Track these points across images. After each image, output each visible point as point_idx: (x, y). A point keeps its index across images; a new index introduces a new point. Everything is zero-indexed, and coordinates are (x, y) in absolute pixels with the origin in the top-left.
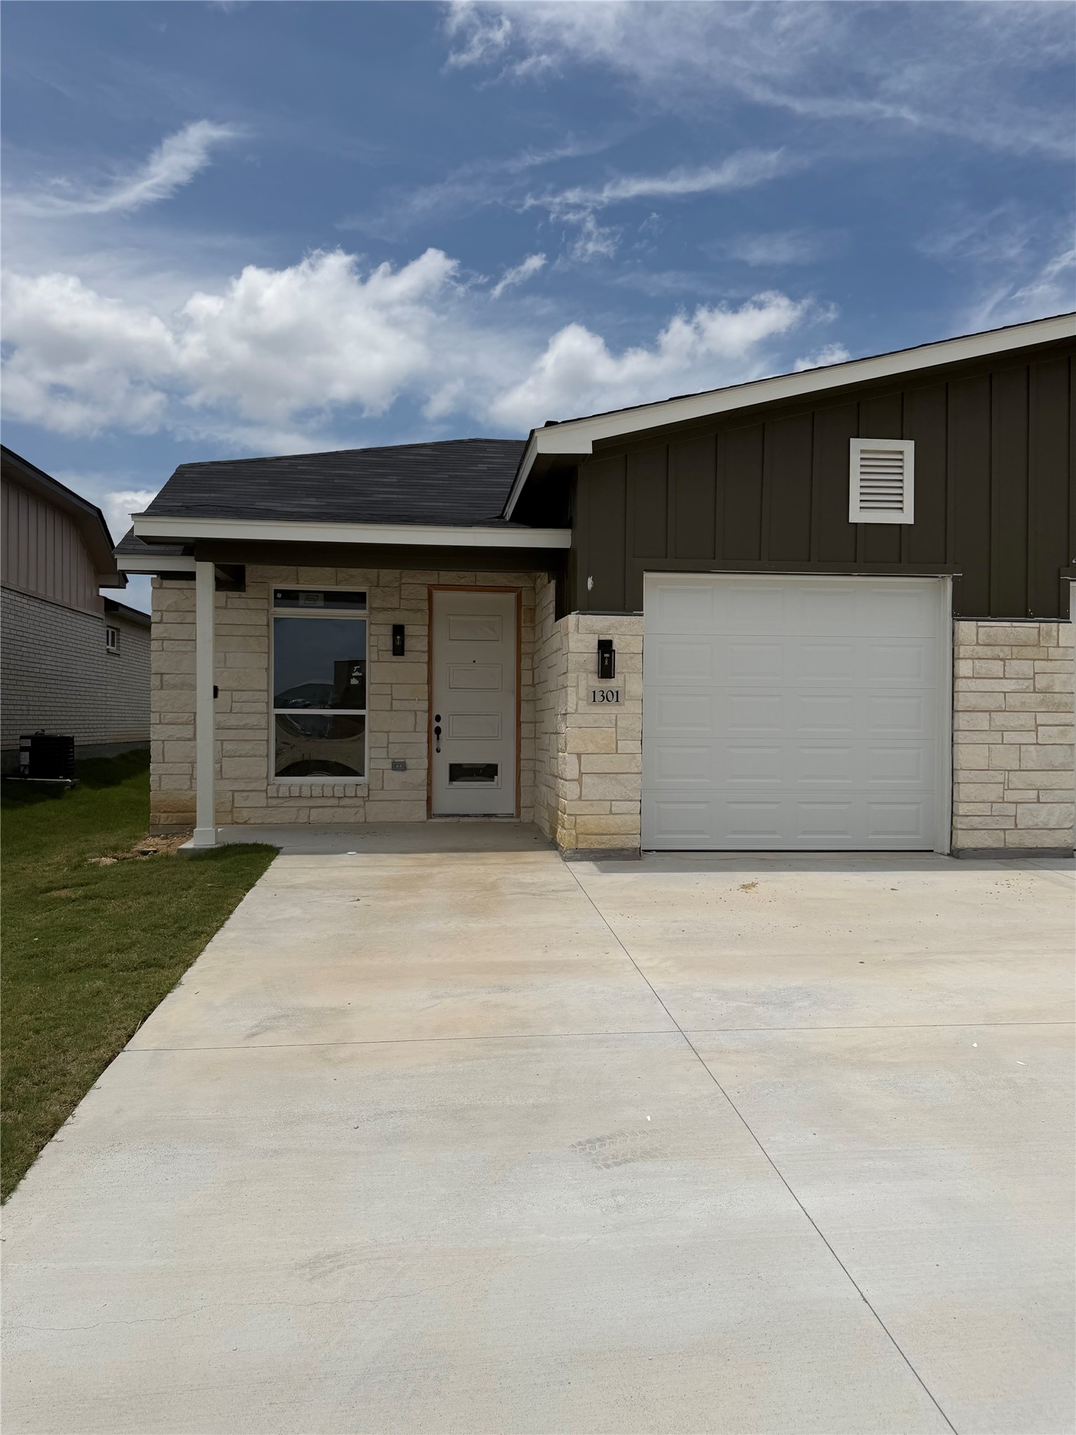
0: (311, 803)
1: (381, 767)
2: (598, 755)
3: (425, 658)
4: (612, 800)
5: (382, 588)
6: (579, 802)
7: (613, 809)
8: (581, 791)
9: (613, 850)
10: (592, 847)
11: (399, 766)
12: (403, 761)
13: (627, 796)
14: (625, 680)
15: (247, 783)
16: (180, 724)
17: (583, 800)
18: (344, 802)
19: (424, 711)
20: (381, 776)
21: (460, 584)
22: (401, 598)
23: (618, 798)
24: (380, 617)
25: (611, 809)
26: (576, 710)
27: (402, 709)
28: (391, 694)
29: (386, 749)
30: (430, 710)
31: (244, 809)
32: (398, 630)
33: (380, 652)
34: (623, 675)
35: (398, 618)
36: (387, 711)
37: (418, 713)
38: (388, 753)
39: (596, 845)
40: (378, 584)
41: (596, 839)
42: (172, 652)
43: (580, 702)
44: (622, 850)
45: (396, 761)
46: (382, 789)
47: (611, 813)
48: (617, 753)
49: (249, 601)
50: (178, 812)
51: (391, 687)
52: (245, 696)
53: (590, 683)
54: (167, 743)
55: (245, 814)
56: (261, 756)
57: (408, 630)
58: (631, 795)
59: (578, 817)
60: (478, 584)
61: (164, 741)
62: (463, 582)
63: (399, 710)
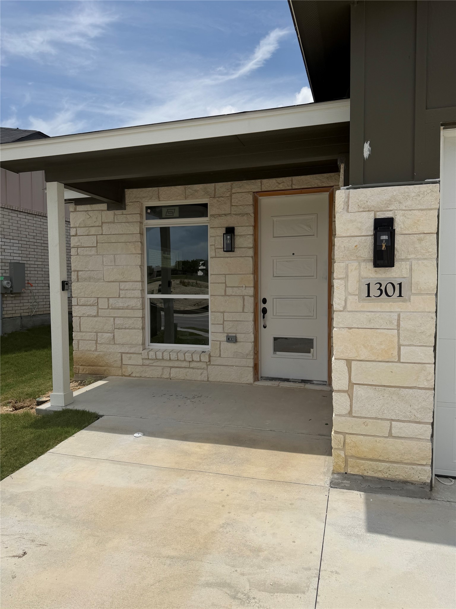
0: (171, 364)
1: (218, 339)
2: (374, 363)
3: (251, 252)
4: (392, 420)
5: (217, 199)
6: (349, 419)
7: (393, 432)
8: (351, 406)
9: (393, 481)
10: (366, 474)
11: (232, 339)
12: (234, 335)
13: (413, 417)
14: (411, 270)
15: (130, 347)
16: (89, 305)
17: (354, 417)
18: (193, 365)
19: (250, 296)
20: (218, 346)
21: (279, 189)
22: (232, 205)
23: (401, 418)
24: (217, 222)
25: (390, 430)
26: (345, 307)
27: (234, 294)
28: (225, 283)
29: (222, 326)
30: (256, 295)
31: (129, 366)
32: (230, 231)
33: (217, 250)
34: (408, 263)
35: (230, 222)
36: (222, 296)
37: (245, 297)
38: (223, 328)
39: (370, 472)
40: (215, 195)
41: (370, 465)
42: (83, 255)
43: (350, 297)
44: (405, 482)
45: (229, 335)
46: (220, 356)
47: (390, 435)
48: (399, 361)
49: (128, 216)
50: (89, 365)
51: (225, 277)
52: (128, 285)
53: (364, 274)
54: (83, 318)
55: (129, 370)
56: (138, 329)
57: (237, 231)
58: (419, 416)
59: (347, 435)
60: (294, 187)
61: (80, 317)
62: (281, 187)
63: (231, 295)
